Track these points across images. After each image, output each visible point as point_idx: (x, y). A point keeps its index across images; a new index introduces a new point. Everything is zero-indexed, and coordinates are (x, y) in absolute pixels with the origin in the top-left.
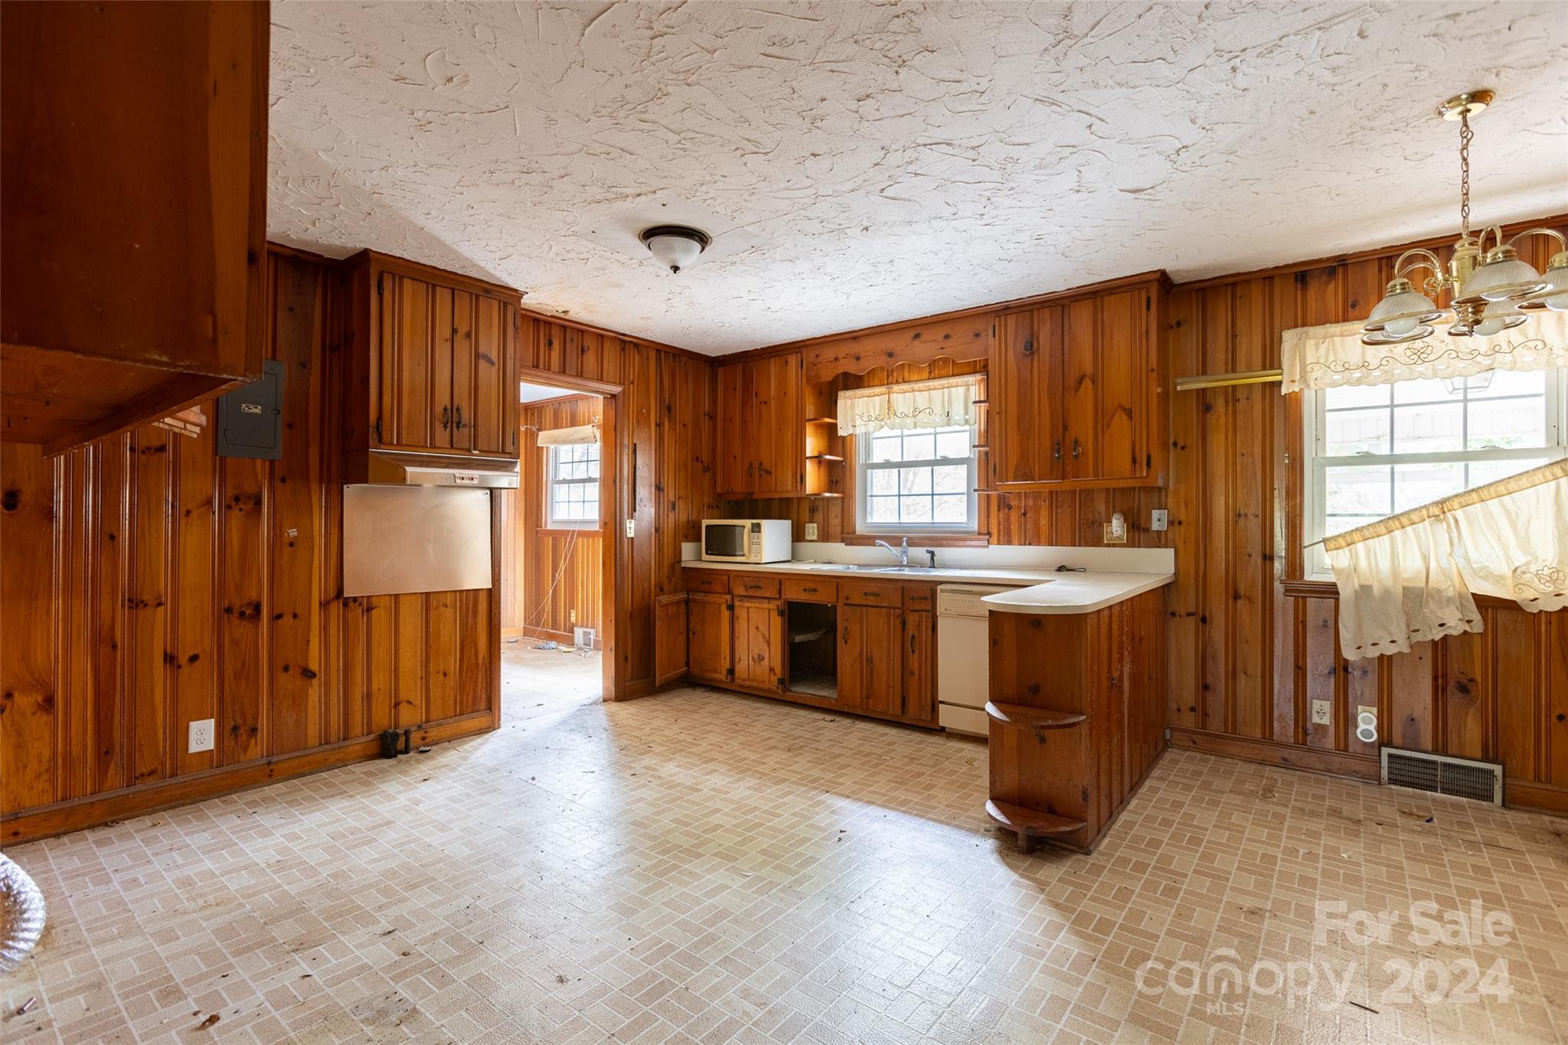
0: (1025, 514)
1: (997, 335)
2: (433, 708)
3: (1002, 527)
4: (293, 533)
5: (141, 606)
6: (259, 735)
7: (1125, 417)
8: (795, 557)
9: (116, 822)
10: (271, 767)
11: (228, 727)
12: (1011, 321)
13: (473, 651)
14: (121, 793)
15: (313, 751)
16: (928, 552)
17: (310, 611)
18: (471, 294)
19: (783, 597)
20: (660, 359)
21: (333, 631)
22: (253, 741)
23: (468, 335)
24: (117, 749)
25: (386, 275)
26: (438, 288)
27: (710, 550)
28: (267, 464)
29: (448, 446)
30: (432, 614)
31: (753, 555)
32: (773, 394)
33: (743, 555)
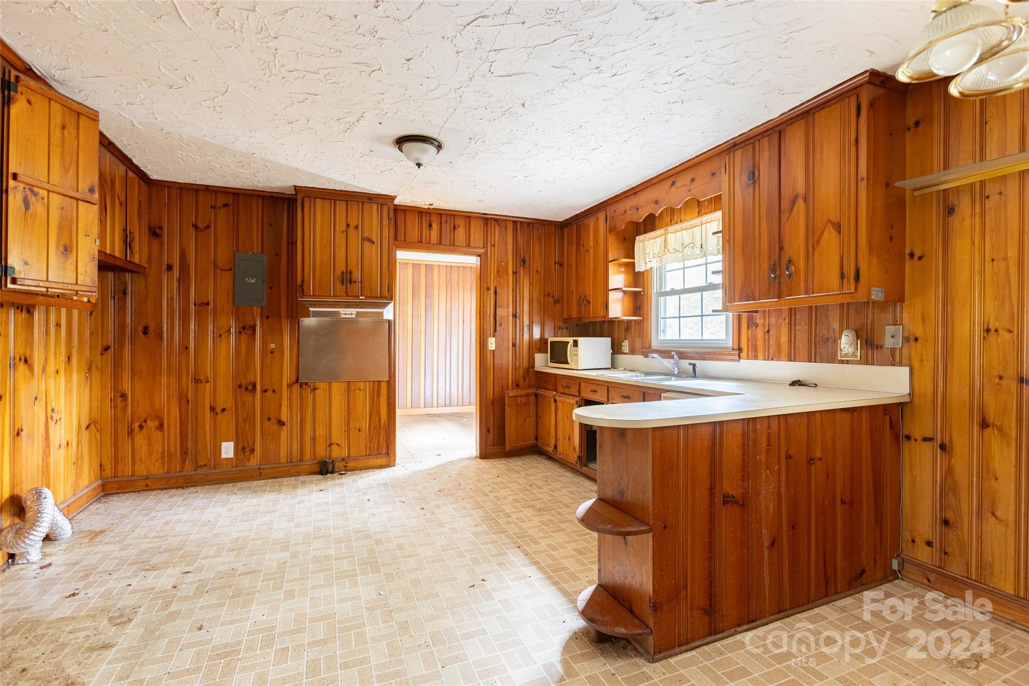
0: (768, 331)
1: (727, 172)
2: (352, 449)
3: (750, 343)
4: (273, 346)
5: (199, 382)
6: (256, 453)
7: (834, 233)
8: (614, 366)
9: (187, 487)
10: (261, 471)
11: (240, 447)
12: (738, 154)
13: (377, 418)
14: (191, 473)
15: (282, 465)
16: (690, 364)
17: (281, 389)
18: (359, 202)
19: (581, 395)
20: (517, 228)
21: (294, 401)
22: (252, 456)
23: (357, 227)
24: (190, 452)
25: (305, 199)
26: (337, 202)
27: (553, 360)
28: (259, 309)
29: (345, 295)
30: (351, 395)
31: (574, 363)
32: (591, 244)
33: (568, 364)
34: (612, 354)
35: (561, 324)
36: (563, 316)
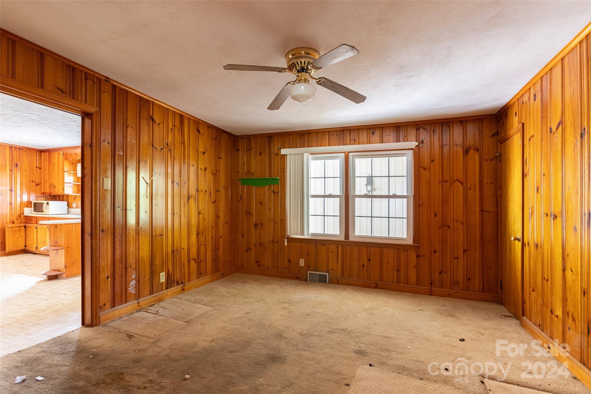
27: (35, 210)
31: (47, 212)
32: (56, 162)
33: (44, 212)
34: (68, 208)
35: (40, 195)
36: (41, 191)
